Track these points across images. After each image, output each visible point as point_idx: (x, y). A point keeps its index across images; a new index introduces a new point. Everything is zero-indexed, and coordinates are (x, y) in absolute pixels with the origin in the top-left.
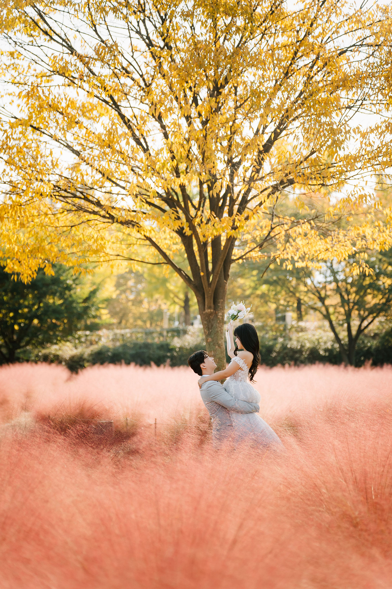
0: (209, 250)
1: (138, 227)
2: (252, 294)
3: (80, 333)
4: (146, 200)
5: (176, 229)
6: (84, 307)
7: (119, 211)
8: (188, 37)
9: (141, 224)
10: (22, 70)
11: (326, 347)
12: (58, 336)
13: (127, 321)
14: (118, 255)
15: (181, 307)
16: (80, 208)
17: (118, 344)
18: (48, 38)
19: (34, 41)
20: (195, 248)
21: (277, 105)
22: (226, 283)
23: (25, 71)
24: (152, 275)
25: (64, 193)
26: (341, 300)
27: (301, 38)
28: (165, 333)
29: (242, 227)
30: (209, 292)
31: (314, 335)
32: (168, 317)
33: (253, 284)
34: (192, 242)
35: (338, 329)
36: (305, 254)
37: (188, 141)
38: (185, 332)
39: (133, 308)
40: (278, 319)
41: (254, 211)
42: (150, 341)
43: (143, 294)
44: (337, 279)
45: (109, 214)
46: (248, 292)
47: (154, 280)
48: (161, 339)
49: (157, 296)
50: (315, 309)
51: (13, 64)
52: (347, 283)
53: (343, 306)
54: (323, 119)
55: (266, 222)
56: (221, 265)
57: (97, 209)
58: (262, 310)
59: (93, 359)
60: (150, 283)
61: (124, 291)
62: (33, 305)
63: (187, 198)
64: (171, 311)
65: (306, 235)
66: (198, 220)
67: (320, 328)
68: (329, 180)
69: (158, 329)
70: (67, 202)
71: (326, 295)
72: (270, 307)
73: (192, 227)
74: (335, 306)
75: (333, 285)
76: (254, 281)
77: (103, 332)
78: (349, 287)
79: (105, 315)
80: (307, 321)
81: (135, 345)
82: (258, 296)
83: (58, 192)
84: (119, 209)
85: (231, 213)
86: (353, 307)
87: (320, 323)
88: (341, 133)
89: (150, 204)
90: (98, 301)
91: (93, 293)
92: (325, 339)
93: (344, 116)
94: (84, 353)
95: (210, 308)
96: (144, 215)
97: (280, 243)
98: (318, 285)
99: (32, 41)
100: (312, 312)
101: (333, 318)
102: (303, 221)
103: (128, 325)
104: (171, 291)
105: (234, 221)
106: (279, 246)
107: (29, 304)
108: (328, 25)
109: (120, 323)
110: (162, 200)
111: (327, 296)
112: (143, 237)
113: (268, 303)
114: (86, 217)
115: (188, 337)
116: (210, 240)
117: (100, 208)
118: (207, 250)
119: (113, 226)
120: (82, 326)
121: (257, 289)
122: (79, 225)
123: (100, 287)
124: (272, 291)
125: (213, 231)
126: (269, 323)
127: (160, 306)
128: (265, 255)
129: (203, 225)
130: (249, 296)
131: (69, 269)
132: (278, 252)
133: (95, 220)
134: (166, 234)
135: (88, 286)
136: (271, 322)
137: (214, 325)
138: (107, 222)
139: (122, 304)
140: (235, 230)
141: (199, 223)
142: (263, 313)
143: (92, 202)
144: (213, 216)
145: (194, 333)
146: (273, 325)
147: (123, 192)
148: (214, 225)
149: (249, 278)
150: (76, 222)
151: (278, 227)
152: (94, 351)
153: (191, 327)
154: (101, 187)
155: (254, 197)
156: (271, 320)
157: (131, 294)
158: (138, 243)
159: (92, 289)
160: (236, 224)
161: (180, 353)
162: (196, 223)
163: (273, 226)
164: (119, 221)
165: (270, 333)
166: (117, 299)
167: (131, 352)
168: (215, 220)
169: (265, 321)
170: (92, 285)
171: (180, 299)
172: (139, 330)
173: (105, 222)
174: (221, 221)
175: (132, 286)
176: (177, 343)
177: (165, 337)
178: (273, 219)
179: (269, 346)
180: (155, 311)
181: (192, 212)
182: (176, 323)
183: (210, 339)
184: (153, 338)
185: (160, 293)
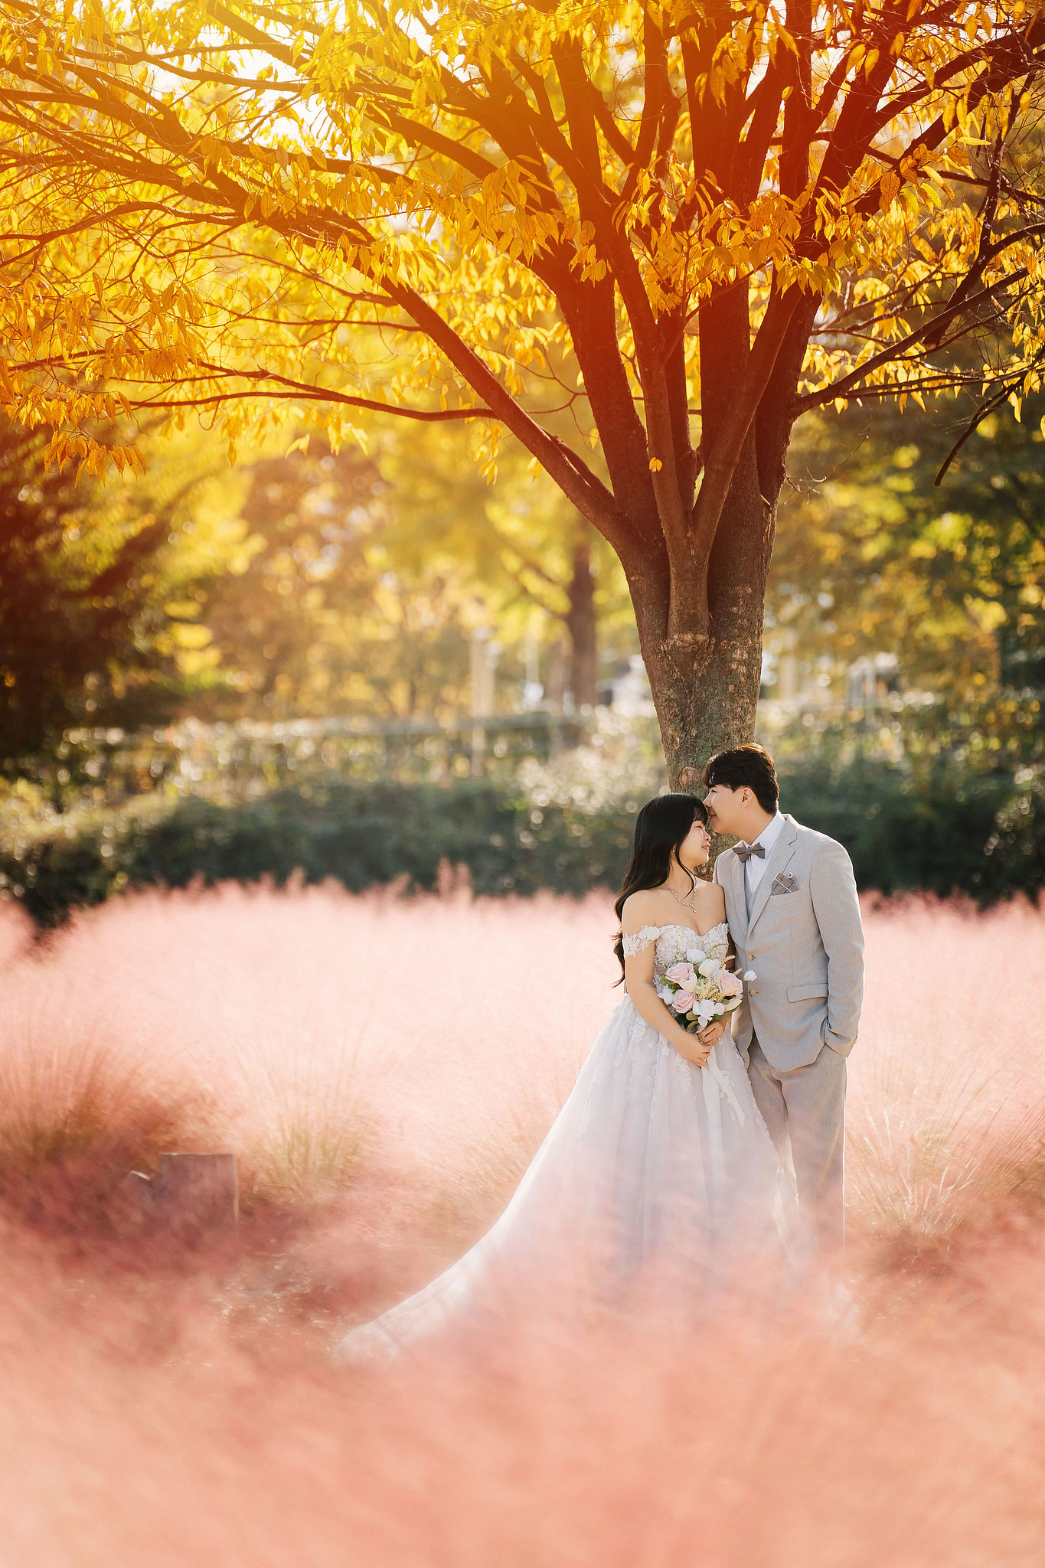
0: (692, 347)
1: (354, 240)
2: (891, 556)
3: (77, 736)
4: (392, 113)
5: (533, 251)
6: (94, 612)
7: (268, 168)
9: (371, 226)
13: (300, 678)
14: (262, 374)
15: (555, 615)
16: (82, 150)
17: (256, 789)
20: (626, 343)
22: (769, 509)
24: (416, 465)
28: (478, 742)
29: (850, 245)
30: (687, 551)
32: (491, 664)
33: (894, 512)
34: (610, 317)
38: (575, 735)
39: (330, 618)
41: (904, 167)
42: (405, 776)
43: (376, 556)
45: (221, 179)
46: (871, 550)
47: (426, 491)
48: (461, 767)
49: (440, 564)
55: (962, 223)
56: (744, 423)
57: (159, 155)
58: (937, 631)
59: (142, 861)
60: (409, 501)
61: (284, 541)
64: (509, 635)
66: (640, 210)
69: (448, 721)
70: (21, 121)
72: (975, 621)
73: (612, 245)
76: (901, 497)
77: (188, 734)
79: (195, 654)
81: (339, 792)
82: (917, 567)
84: (272, 156)
85: (792, 178)
89: (413, 133)
90: (162, 588)
91: (141, 548)
94: (99, 832)
95: (690, 624)
96: (385, 187)
103: (304, 702)
104: (501, 541)
105: (808, 215)
109: (269, 687)
110: (471, 114)
112: (378, 290)
113: (968, 601)
114: (113, 191)
115: (587, 760)
116: (693, 304)
117: (177, 152)
118: (680, 353)
119: (238, 238)
120: (90, 706)
121: (915, 535)
122: (74, 229)
123: (175, 520)
124: (987, 543)
125: (709, 261)
126: (969, 695)
127: (455, 610)
128: (952, 377)
129: (663, 236)
130: (876, 567)
131: (31, 433)
132: (1018, 365)
133: (152, 206)
134: (487, 274)
135: (117, 514)
136: (978, 689)
137: (713, 707)
138: (208, 218)
139: (275, 599)
140: (813, 258)
141: (644, 221)
142: (944, 646)
143: (141, 123)
144: (710, 189)
145: (616, 740)
146: (991, 704)
147: (287, 73)
148: (712, 236)
149: (877, 481)
150: (66, 214)
151: (1018, 245)
152: (145, 825)
153: (601, 712)
154: (179, 52)
155: (907, 99)
156: (979, 679)
157: (320, 556)
158: (355, 316)
159: (134, 530)
160: (817, 227)
161: (547, 837)
162: (630, 224)
163: (994, 238)
164: (266, 215)
165: (977, 740)
166: (254, 577)
167: (320, 827)
168: (720, 212)
169: (948, 688)
170: (135, 511)
171: (549, 580)
172: (358, 724)
173: (197, 219)
174: (746, 215)
175: (323, 518)
176: (537, 787)
177: (477, 761)
178: (993, 204)
179: (971, 804)
180: (433, 637)
181: (614, 171)
182: (533, 694)
183: (691, 771)
184: (423, 765)
185: (455, 551)
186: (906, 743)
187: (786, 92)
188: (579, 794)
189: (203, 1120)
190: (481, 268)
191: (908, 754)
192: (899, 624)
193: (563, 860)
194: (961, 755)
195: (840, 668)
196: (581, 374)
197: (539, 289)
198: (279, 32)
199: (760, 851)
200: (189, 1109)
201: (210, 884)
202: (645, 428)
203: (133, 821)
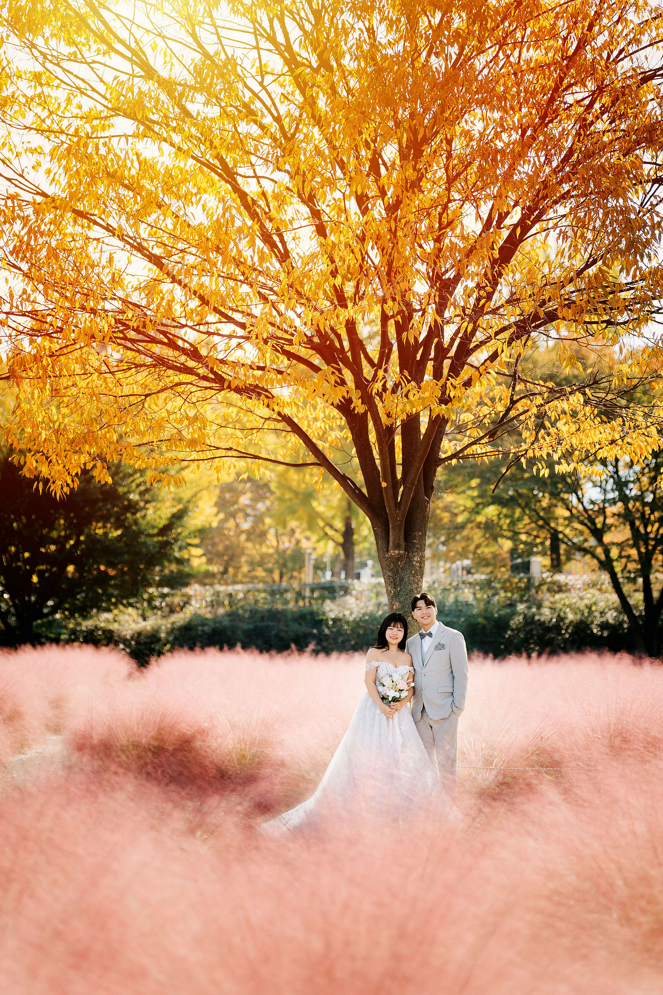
0: (398, 440)
1: (267, 397)
2: (469, 521)
3: (151, 590)
4: (282, 348)
5: (337, 402)
6: (159, 542)
7: (234, 368)
8: (366, 47)
9: (274, 392)
10: (56, 106)
11: (603, 619)
12: (112, 596)
13: (237, 568)
14: (231, 449)
15: (338, 544)
16: (161, 362)
17: (221, 611)
18: (104, 47)
19: (78, 53)
20: (372, 437)
21: (527, 174)
22: (428, 502)
23: (62, 109)
24: (284, 485)
25: (132, 334)
26: (633, 534)
27: (571, 51)
28: (307, 593)
29: (460, 400)
30: (396, 518)
31: (582, 599)
32: (312, 562)
33: (470, 504)
34: (367, 426)
35: (627, 588)
36: (574, 450)
37: (362, 239)
38: (346, 590)
39: (249, 545)
40: (515, 569)
41: (481, 370)
42: (280, 606)
43: (268, 521)
44: (626, 495)
45: (215, 373)
46: (460, 519)
47: (288, 496)
48: (301, 603)
49: (293, 524)
50: (585, 551)
51: (39, 96)
52: (644, 504)
53: (636, 545)
54: (612, 203)
55: (502, 392)
56: (419, 468)
57: (191, 364)
58: (486, 551)
59: (176, 639)
60: (281, 500)
61: (233, 515)
62: (67, 538)
63: (357, 344)
64: (320, 551)
65: (574, 414)
66: (378, 386)
67: (594, 585)
68: (621, 313)
69: (296, 585)
70: (138, 351)
71: (604, 524)
72: (501, 547)
73: (367, 399)
74: (621, 545)
75: (619, 507)
76: (473, 498)
77: (194, 589)
78: (647, 510)
79: (197, 559)
80: (569, 573)
81: (254, 612)
82: (479, 526)
83: (121, 332)
84: (235, 364)
85: (437, 375)
86: (654, 548)
87: (594, 577)
88: (644, 227)
89: (290, 355)
90: (185, 533)
91: (178, 517)
92: (602, 605)
93: (648, 196)
94: (160, 628)
95: (397, 547)
96: (279, 376)
97: (527, 429)
98: (590, 507)
99: (75, 53)
100: (578, 555)
101: (618, 567)
102: (569, 389)
103: (240, 577)
104: (319, 515)
105: (444, 387)
106: (525, 434)
107: (59, 536)
108: (619, 27)
109: (225, 571)
110: (312, 348)
111: (606, 528)
112: (275, 416)
113: (499, 540)
114: (171, 378)
115: (350, 600)
116: (399, 423)
117: (199, 362)
118: (393, 440)
119: (220, 396)
120: (157, 578)
121: (478, 513)
122: (159, 392)
123: (191, 506)
124: (506, 516)
125: (405, 405)
126: (499, 576)
127: (298, 542)
128: (499, 451)
129: (387, 395)
130: (462, 526)
131: (135, 472)
132: (524, 446)
133: (188, 383)
134: (317, 410)
135: (168, 504)
136: (503, 573)
137: (406, 579)
138: (211, 388)
139: (228, 538)
140: (446, 404)
141: (380, 390)
142: (490, 556)
143: (184, 351)
144: (406, 377)
145: (361, 592)
146: (508, 580)
147: (240, 332)
148: (406, 396)
149: (464, 492)
150: (154, 387)
151: (524, 400)
152: (178, 624)
153: (356, 581)
154: (199, 324)
155: (483, 343)
156: (503, 569)
157: (246, 520)
158: (266, 426)
159: (175, 510)
160: (447, 392)
161: (334, 630)
162: (375, 391)
163: (515, 398)
164: (233, 387)
165: (502, 594)
166: (220, 529)
167: (246, 626)
168: (409, 386)
169: (491, 572)
170: (175, 503)
171: (336, 530)
172: (261, 586)
173: (206, 388)
174: (420, 388)
175: (247, 506)
176: (331, 611)
177: (307, 600)
178: (515, 384)
179: (500, 618)
180: (289, 552)
181: (367, 371)
182: (328, 575)
183: (397, 604)
184: (287, 602)
185: (299, 519)
186: (474, 594)
187: (436, 340)
188: (347, 613)
189: (204, 741)
190: (315, 408)
191: (476, 599)
192: (472, 547)
193: (340, 640)
194: (496, 598)
195: (448, 565)
196: (354, 449)
197: (338, 416)
198: (238, 317)
199: (430, 635)
200: (198, 736)
201: (203, 648)
202: (380, 469)
203: (173, 623)
